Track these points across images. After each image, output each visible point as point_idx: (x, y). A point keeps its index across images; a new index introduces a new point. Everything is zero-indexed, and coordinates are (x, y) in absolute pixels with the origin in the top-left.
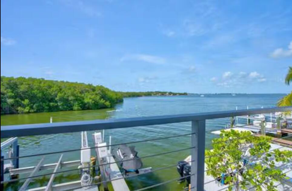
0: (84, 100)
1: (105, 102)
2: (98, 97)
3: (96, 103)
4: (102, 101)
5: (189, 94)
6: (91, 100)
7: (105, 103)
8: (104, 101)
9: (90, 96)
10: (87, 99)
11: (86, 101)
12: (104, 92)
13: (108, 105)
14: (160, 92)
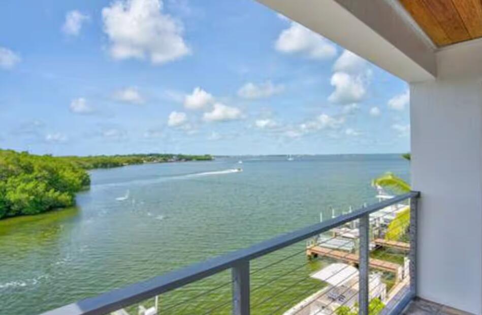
0: (7, 197)
1: (60, 195)
2: (41, 187)
3: (38, 200)
4: (52, 194)
5: (214, 156)
6: (26, 195)
7: (60, 198)
8: (57, 193)
9: (22, 185)
10: (15, 192)
11: (12, 196)
12: (55, 172)
13: (67, 201)
14: (158, 156)
